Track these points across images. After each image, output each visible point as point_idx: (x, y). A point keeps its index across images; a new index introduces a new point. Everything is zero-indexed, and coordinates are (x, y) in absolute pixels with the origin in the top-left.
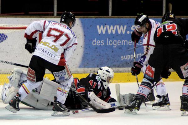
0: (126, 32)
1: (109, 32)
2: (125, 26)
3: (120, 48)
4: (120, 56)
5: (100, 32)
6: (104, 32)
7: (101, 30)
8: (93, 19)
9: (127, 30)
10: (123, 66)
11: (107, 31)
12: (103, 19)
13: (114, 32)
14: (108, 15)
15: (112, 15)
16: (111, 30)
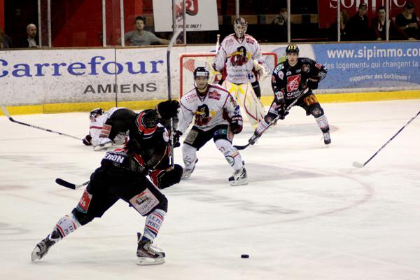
0: (354, 56)
1: (339, 57)
2: (353, 51)
3: (349, 70)
4: (348, 78)
5: (330, 57)
6: (334, 57)
7: (331, 54)
8: (324, 44)
9: (354, 54)
10: (352, 87)
11: (336, 55)
12: (332, 44)
13: (343, 56)
14: (337, 41)
15: (341, 41)
16: (340, 54)
